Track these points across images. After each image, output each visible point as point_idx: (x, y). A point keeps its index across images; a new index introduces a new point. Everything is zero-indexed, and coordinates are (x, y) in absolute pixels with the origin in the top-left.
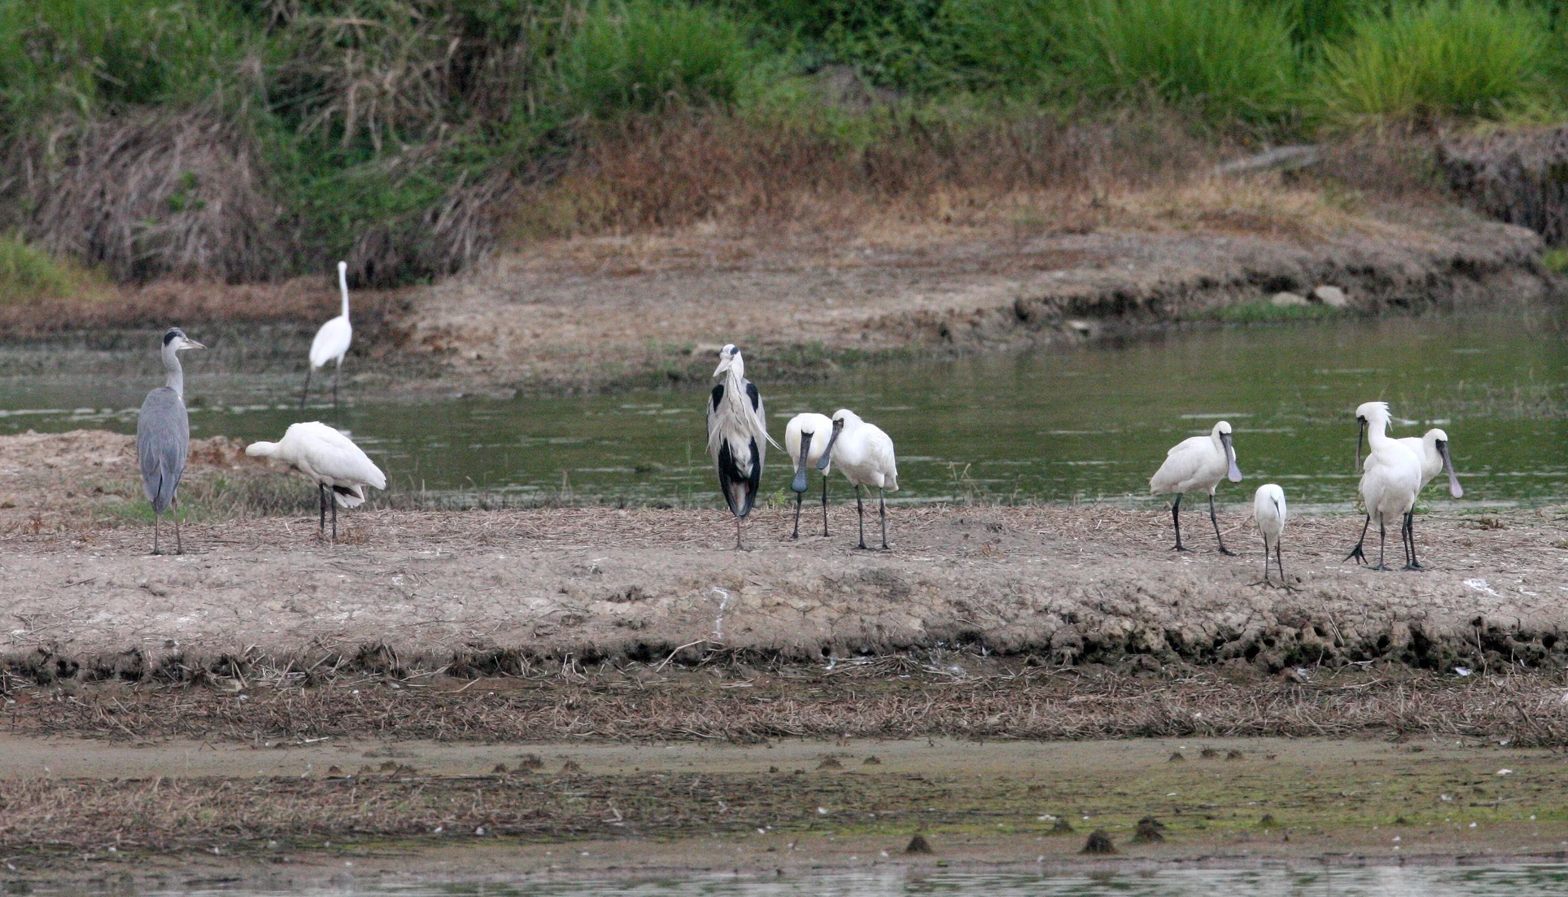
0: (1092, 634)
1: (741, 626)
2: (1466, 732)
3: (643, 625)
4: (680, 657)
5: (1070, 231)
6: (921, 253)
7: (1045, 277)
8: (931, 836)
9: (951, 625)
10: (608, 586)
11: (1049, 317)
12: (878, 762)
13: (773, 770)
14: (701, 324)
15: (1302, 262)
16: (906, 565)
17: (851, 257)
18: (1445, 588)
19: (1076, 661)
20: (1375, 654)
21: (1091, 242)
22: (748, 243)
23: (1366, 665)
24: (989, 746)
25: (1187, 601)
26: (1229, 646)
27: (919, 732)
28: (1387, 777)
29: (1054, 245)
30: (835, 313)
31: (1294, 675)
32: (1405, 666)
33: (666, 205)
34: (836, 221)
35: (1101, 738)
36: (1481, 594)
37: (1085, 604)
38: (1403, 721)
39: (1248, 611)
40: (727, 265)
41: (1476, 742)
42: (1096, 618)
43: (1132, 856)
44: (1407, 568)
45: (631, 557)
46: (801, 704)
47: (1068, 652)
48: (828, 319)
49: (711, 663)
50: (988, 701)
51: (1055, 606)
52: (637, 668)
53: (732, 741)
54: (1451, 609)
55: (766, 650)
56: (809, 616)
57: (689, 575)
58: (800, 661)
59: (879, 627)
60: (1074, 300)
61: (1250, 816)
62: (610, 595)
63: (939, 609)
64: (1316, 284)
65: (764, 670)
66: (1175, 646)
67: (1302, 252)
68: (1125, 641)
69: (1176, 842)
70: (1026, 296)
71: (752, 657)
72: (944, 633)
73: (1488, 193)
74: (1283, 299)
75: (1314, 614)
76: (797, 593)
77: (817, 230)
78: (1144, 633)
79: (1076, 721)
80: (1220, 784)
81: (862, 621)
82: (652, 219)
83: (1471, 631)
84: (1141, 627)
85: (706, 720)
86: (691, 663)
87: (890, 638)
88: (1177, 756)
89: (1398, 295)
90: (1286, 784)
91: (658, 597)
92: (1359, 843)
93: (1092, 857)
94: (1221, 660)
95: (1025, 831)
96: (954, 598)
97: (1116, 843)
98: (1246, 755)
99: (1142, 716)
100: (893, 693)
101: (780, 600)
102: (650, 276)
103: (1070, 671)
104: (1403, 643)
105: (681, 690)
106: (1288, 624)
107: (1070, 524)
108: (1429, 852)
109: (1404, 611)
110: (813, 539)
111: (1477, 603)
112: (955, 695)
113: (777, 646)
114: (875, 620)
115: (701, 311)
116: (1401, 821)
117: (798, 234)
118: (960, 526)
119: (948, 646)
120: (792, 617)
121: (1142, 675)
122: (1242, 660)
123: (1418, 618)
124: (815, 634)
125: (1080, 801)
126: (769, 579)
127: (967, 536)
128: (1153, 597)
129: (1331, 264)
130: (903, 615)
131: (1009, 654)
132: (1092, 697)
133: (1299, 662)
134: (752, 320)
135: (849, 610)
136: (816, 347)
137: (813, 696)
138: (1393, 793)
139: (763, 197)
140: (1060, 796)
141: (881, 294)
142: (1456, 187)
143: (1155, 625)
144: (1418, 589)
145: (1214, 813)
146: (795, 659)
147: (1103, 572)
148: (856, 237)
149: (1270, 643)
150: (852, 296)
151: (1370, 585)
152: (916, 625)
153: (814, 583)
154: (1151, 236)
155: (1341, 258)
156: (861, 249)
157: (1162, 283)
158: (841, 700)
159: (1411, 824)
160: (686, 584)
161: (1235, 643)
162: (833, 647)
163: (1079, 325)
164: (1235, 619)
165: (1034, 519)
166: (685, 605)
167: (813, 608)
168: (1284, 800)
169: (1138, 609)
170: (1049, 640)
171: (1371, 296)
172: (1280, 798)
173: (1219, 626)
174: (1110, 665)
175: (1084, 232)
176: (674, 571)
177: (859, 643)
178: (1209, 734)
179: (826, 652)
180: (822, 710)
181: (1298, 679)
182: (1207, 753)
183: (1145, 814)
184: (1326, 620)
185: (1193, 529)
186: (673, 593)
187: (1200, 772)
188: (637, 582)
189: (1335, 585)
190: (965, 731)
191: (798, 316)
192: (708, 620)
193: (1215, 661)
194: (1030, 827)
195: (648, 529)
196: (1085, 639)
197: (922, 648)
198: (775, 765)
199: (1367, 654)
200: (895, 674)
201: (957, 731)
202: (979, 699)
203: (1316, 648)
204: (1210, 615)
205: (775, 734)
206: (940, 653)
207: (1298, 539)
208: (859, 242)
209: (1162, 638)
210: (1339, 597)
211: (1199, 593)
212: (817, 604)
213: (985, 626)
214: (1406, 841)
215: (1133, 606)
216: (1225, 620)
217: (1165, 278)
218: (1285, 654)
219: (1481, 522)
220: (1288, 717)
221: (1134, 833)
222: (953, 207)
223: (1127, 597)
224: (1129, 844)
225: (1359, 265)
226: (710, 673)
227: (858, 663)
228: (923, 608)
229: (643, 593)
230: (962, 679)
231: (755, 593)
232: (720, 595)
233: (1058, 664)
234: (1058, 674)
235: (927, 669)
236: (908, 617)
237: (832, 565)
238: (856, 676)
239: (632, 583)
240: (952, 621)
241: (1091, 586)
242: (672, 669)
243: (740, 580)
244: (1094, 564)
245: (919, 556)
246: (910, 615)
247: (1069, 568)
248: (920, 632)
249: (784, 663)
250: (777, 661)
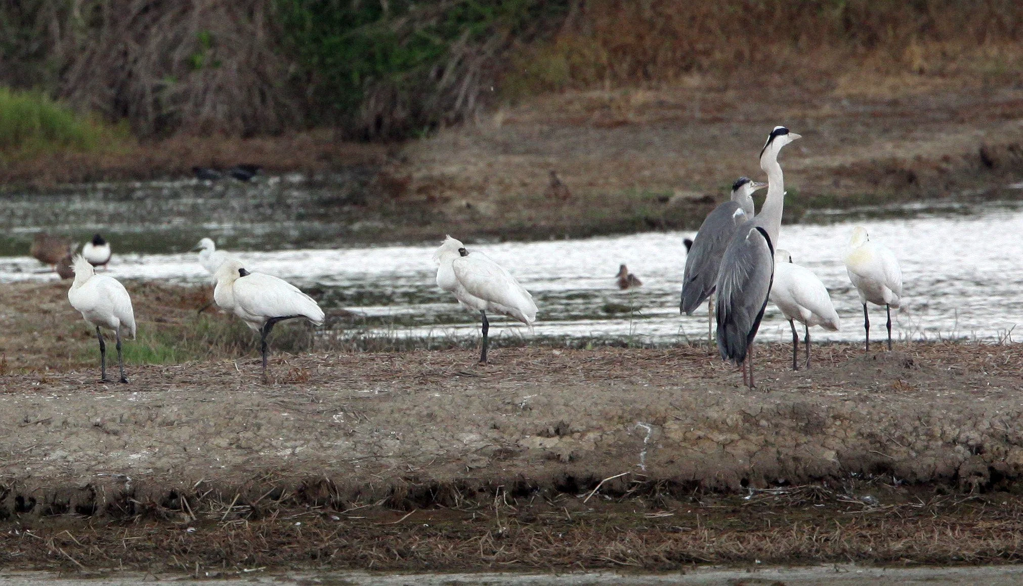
0: (999, 465)
1: (663, 458)
3: (571, 459)
4: (605, 488)
9: (864, 457)
10: (537, 422)
16: (821, 399)
19: (983, 489)
37: (992, 436)
42: (1002, 449)
45: (560, 395)
46: (717, 532)
47: (975, 481)
50: (896, 527)
51: (963, 437)
52: (565, 499)
53: (648, 568)
55: (688, 482)
56: (728, 449)
57: (615, 411)
58: (720, 492)
59: (796, 459)
62: (539, 430)
63: (852, 441)
65: (685, 500)
71: (674, 488)
72: (858, 464)
76: (717, 427)
81: (778, 452)
85: (624, 548)
86: (617, 494)
87: (805, 469)
91: (585, 431)
96: (866, 430)
100: (806, 521)
101: (701, 433)
107: (980, 360)
112: (865, 523)
113: (698, 477)
114: (791, 452)
118: (873, 362)
119: (862, 476)
120: (712, 449)
124: (735, 465)
126: (690, 414)
127: (879, 371)
130: (818, 447)
131: (919, 483)
132: (996, 524)
135: (766, 443)
137: (731, 526)
146: (716, 490)
147: (1009, 405)
152: (830, 456)
153: (734, 418)
158: (758, 528)
160: (611, 419)
162: (752, 478)
166: (611, 439)
167: (732, 441)
170: (957, 470)
174: (1015, 494)
176: (600, 408)
177: (776, 474)
179: (745, 483)
180: (737, 537)
186: (600, 428)
188: (565, 418)
190: (870, 557)
192: (633, 453)
196: (991, 469)
197: (835, 478)
200: (811, 503)
201: (862, 557)
202: (888, 526)
205: (689, 562)
206: (853, 482)
212: (736, 437)
213: (895, 457)
226: (634, 503)
227: (775, 493)
228: (837, 440)
229: (570, 428)
230: (874, 507)
231: (676, 427)
232: (644, 429)
233: (965, 492)
234: (965, 502)
235: (841, 498)
236: (823, 448)
237: (750, 400)
238: (774, 505)
239: (560, 419)
240: (864, 453)
241: (997, 418)
242: (598, 500)
243: (663, 415)
244: (1000, 397)
245: (834, 390)
246: (824, 446)
247: (976, 401)
248: (834, 463)
249: (706, 494)
250: (699, 491)
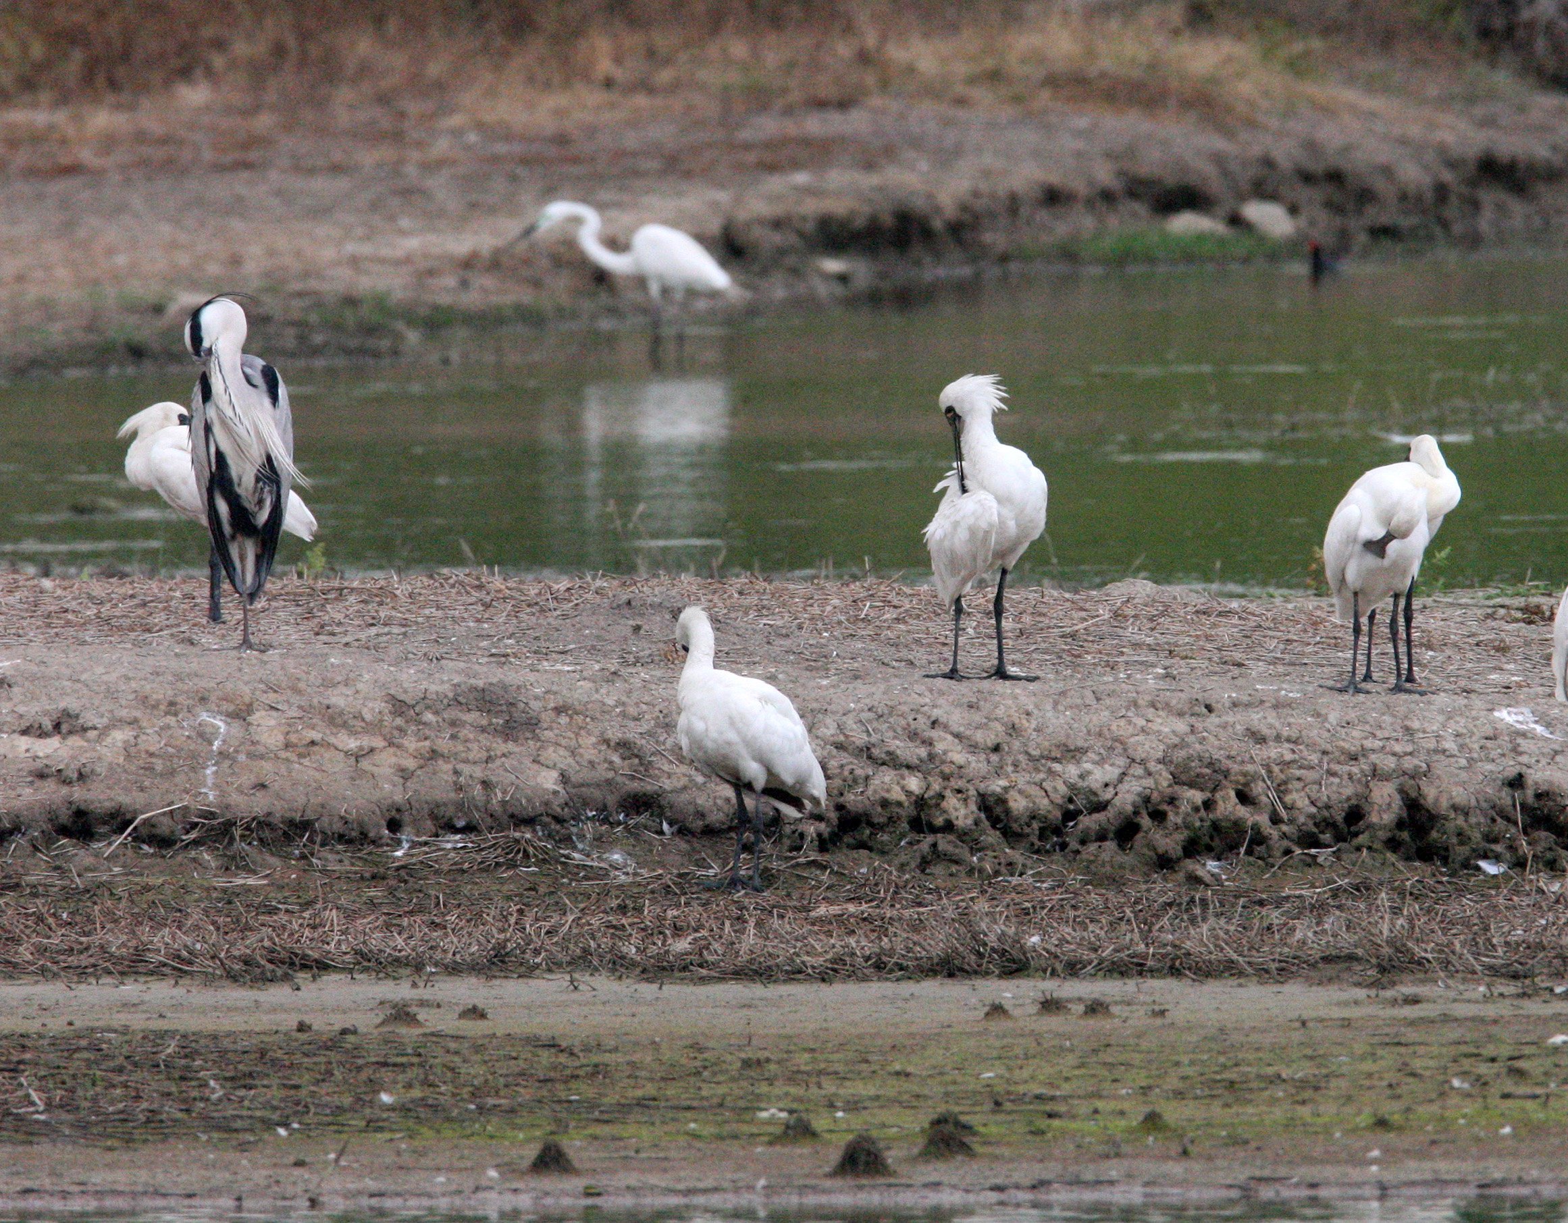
0: (853, 801)
1: (247, 780)
2: (1494, 971)
3: (81, 776)
4: (144, 832)
5: (821, 104)
6: (562, 140)
7: (775, 183)
8: (574, 1145)
9: (608, 782)
10: (21, 709)
11: (782, 252)
12: (483, 1016)
13: (302, 1027)
14: (184, 259)
15: (1218, 159)
16: (532, 677)
17: (442, 146)
18: (1459, 724)
19: (824, 844)
20: (1339, 838)
21: (856, 122)
22: (264, 122)
23: (1324, 855)
24: (674, 991)
25: (1016, 745)
26: (1089, 822)
27: (553, 966)
28: (1360, 1048)
29: (790, 128)
30: (412, 244)
31: (1200, 872)
32: (1391, 857)
33: (126, 56)
34: (417, 84)
35: (865, 979)
36: (1524, 735)
37: (840, 747)
38: (1386, 951)
39: (1122, 761)
40: (228, 159)
41: (1511, 988)
42: (859, 772)
43: (919, 1179)
44: (1398, 689)
45: (61, 660)
46: (350, 915)
47: (811, 829)
48: (399, 253)
49: (196, 843)
50: (671, 913)
52: (72, 851)
53: (233, 977)
54: (1471, 760)
55: (291, 823)
56: (365, 764)
57: (160, 691)
58: (350, 842)
59: (486, 784)
60: (825, 223)
61: (1122, 1113)
62: (25, 724)
63: (589, 754)
64: (1242, 198)
65: (287, 857)
66: (994, 821)
67: (1219, 143)
68: (908, 810)
69: (996, 1158)
70: (742, 215)
71: (267, 834)
72: (597, 794)
73: (1541, 45)
74: (1185, 223)
75: (1235, 768)
76: (345, 725)
77: (383, 99)
78: (942, 797)
79: (823, 948)
80: (1071, 1059)
81: (456, 773)
82: (100, 80)
83: (1505, 797)
84: (936, 787)
85: (188, 940)
86: (163, 842)
87: (503, 803)
88: (997, 1010)
89: (1385, 219)
90: (1185, 1060)
91: (107, 728)
92: (1309, 1160)
93: (850, 1181)
94: (1074, 845)
95: (735, 1137)
96: (614, 734)
97: (891, 1157)
98: (1115, 1009)
99: (937, 942)
100: (509, 898)
101: (315, 735)
102: (95, 176)
103: (813, 862)
104: (1388, 818)
105: (147, 888)
106: (1192, 785)
107: (816, 610)
108: (1428, 1176)
109: (1390, 763)
110: (373, 631)
111: (1516, 750)
112: (614, 903)
113: (310, 815)
114: (478, 772)
115: (183, 238)
116: (1382, 1123)
117: (351, 107)
118: (626, 611)
119: (604, 818)
120: (338, 765)
121: (938, 870)
122: (1110, 845)
123: (1414, 775)
124: (377, 795)
125: (829, 1087)
126: (295, 700)
127: (637, 628)
128: (957, 736)
129: (1268, 162)
130: (527, 762)
131: (710, 832)
132: (852, 908)
133: (1209, 849)
134: (271, 253)
135: (434, 754)
136: (380, 302)
137: (372, 904)
138: (1370, 1075)
139: (291, 42)
140: (794, 1077)
141: (492, 210)
142: (1485, 33)
143: (960, 784)
144: (1416, 725)
145: (1062, 1108)
146: (341, 838)
147: (873, 693)
148: (452, 111)
149: (1158, 816)
150: (441, 213)
151: (1333, 718)
152: (548, 781)
153: (374, 708)
154: (961, 114)
155: (1286, 153)
156: (457, 133)
157: (976, 194)
158: (420, 909)
159: (1400, 1129)
160: (155, 707)
161: (1100, 817)
162: (406, 818)
163: (833, 265)
164: (1099, 775)
165: (753, 600)
166: (152, 741)
167: (372, 750)
168: (1180, 1085)
169: (932, 757)
171: (1338, 221)
172: (1173, 1082)
173: (1072, 787)
174: (883, 853)
175: (843, 105)
176: (133, 685)
177: (450, 811)
178: (1054, 973)
179: (394, 825)
180: (388, 926)
181: (1207, 878)
182: (1050, 1005)
183: (942, 1109)
184: (1255, 777)
185: (1027, 619)
186: (135, 721)
187: (1037, 1037)
188: (71, 704)
189: (1272, 717)
190: (634, 964)
191: (350, 248)
192: (193, 769)
193: (1063, 846)
194: (746, 1129)
195: (91, 612)
196: (840, 807)
197: (558, 820)
198: (307, 1019)
199: (1327, 837)
200: (512, 865)
201: (618, 965)
202: (657, 908)
203: (1237, 825)
204: (1057, 767)
205: (304, 967)
206: (589, 829)
207: (1208, 638)
208: (456, 120)
209: (973, 807)
210: (1278, 738)
211: (1037, 730)
212: (378, 743)
213: (667, 784)
214: (1391, 1156)
215: (923, 752)
216: (1082, 777)
217: (983, 186)
218: (1181, 836)
219: (1525, 610)
220: (1188, 945)
221: (921, 1141)
222: (618, 60)
223: (913, 735)
224: (914, 1160)
225: (1318, 167)
226: (194, 860)
227: (449, 846)
228: (562, 752)
229: (81, 721)
230: (627, 874)
231: (273, 723)
232: (213, 726)
233: (791, 849)
234: (793, 867)
235: (567, 857)
236: (536, 766)
237: (405, 676)
238: (445, 867)
239: (62, 705)
240: (611, 775)
241: (851, 715)
242: (129, 852)
243: (247, 700)
244: (856, 678)
245: (556, 661)
246: (539, 762)
247: (812, 684)
248: (555, 793)
249: (323, 845)
250: (311, 840)
